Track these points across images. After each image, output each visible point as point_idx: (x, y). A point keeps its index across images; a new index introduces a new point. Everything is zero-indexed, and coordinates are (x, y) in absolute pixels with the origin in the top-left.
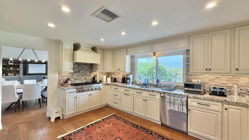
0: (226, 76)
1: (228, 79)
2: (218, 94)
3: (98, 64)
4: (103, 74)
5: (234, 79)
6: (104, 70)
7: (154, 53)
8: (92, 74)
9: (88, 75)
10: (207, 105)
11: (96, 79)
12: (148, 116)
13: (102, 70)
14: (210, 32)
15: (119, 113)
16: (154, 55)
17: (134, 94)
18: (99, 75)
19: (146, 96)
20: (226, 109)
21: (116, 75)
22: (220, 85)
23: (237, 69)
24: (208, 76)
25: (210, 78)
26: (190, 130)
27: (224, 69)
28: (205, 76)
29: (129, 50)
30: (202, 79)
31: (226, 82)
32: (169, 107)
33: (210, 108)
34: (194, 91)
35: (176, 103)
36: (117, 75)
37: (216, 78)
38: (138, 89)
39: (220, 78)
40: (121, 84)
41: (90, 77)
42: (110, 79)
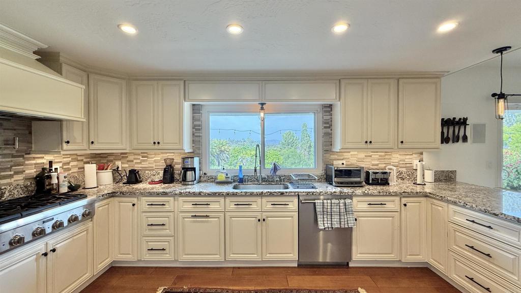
0: (377, 152)
1: (380, 158)
2: (370, 182)
3: (67, 120)
4: (79, 158)
5: (387, 157)
6: (92, 147)
7: (263, 104)
8: (27, 162)
9: (10, 169)
10: (381, 204)
11: (55, 181)
12: (269, 257)
13: (85, 146)
14: (370, 78)
15: (180, 278)
16: (262, 109)
17: (228, 208)
18: (61, 165)
19: (265, 209)
20: (405, 205)
21: (132, 161)
22: (371, 167)
23: (402, 142)
24: (356, 153)
25: (359, 156)
26: (357, 257)
27: (387, 142)
28: (352, 153)
29: (193, 88)
30: (348, 158)
31: (378, 162)
32: (322, 222)
33: (385, 208)
34: (352, 183)
35: (334, 212)
36: (139, 161)
37: (366, 156)
38: (242, 196)
39: (371, 156)
40: (160, 188)
41: (16, 177)
42: (111, 174)
